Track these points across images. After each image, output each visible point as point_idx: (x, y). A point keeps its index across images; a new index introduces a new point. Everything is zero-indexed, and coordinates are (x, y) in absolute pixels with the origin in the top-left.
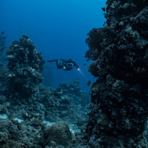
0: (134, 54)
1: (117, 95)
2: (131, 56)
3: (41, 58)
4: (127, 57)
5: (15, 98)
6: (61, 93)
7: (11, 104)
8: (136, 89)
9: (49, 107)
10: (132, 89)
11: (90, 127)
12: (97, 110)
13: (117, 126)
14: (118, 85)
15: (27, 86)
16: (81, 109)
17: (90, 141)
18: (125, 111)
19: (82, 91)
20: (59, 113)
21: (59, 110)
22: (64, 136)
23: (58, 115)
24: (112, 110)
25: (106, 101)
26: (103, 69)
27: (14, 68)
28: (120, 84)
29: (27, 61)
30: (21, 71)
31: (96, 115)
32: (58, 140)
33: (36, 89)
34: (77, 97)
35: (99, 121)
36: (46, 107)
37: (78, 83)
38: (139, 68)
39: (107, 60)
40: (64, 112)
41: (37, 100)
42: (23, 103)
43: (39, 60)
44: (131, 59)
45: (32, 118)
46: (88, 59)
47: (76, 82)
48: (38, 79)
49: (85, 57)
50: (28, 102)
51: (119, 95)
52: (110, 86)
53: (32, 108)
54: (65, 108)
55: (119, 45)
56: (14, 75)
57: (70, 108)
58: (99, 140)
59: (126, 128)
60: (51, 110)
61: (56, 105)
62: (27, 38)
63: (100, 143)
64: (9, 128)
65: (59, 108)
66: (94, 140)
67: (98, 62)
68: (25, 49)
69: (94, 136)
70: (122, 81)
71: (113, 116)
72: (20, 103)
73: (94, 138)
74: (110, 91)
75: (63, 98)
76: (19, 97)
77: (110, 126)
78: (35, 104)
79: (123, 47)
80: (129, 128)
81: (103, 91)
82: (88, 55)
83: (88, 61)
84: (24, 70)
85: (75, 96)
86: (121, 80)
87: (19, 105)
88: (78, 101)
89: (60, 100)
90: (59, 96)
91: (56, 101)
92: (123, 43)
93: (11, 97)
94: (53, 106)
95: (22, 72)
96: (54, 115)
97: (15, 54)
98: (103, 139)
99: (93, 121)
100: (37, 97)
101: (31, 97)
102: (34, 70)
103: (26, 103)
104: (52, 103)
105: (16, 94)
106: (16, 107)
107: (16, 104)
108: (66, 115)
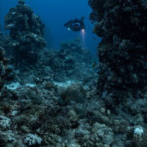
0: (139, 14)
1: (124, 54)
2: (136, 17)
3: (40, 22)
4: (132, 18)
5: (23, 66)
6: (64, 53)
7: (20, 71)
8: (141, 47)
9: (56, 68)
10: (138, 47)
11: (101, 84)
12: (106, 69)
13: (126, 81)
14: (125, 44)
15: (33, 52)
16: (85, 66)
17: (103, 96)
18: (132, 68)
19: (83, 48)
20: (65, 73)
21: (66, 70)
22: (80, 95)
23: (65, 74)
24: (120, 68)
25: (115, 60)
26: (108, 30)
27: (17, 37)
28: (127, 44)
29: (28, 27)
30: (23, 38)
31: (106, 73)
32: (75, 99)
33: (41, 53)
34: (80, 55)
35: (109, 78)
36: (53, 69)
37: (79, 41)
38: (144, 27)
39: (112, 21)
40: (70, 71)
41: (44, 64)
42: (31, 69)
43: (39, 24)
44: (137, 19)
45: (43, 81)
46: (92, 21)
47: (77, 41)
48: (42, 44)
49: (90, 19)
50: (35, 67)
51: (126, 53)
52: (117, 46)
53: (40, 72)
54: (71, 68)
55: (124, 8)
56: (18, 43)
57: (75, 66)
58: (111, 94)
59: (134, 82)
60: (58, 71)
61: (62, 66)
62: (23, 4)
63: (112, 97)
64: (29, 94)
65: (65, 68)
66: (106, 96)
67: (103, 23)
68: (24, 16)
69: (106, 92)
70: (129, 41)
71: (122, 72)
72: (28, 69)
73: (106, 93)
74: (117, 50)
75: (67, 58)
76: (26, 63)
77: (120, 81)
78: (42, 68)
79: (128, 8)
80: (137, 81)
81: (111, 51)
82: (92, 17)
83: (92, 23)
84: (27, 37)
85: (77, 54)
86: (127, 39)
87: (28, 71)
88: (81, 59)
89: (65, 60)
90: (63, 57)
91: (61, 62)
92: (128, 5)
93: (18, 64)
94: (59, 67)
95: (25, 39)
96: (61, 75)
97: (15, 22)
98: (114, 93)
99: (103, 79)
100: (43, 61)
101: (37, 62)
102: (35, 35)
103: (34, 68)
104: (58, 64)
105: (23, 61)
106: (25, 73)
107: (25, 70)
108: (73, 74)
